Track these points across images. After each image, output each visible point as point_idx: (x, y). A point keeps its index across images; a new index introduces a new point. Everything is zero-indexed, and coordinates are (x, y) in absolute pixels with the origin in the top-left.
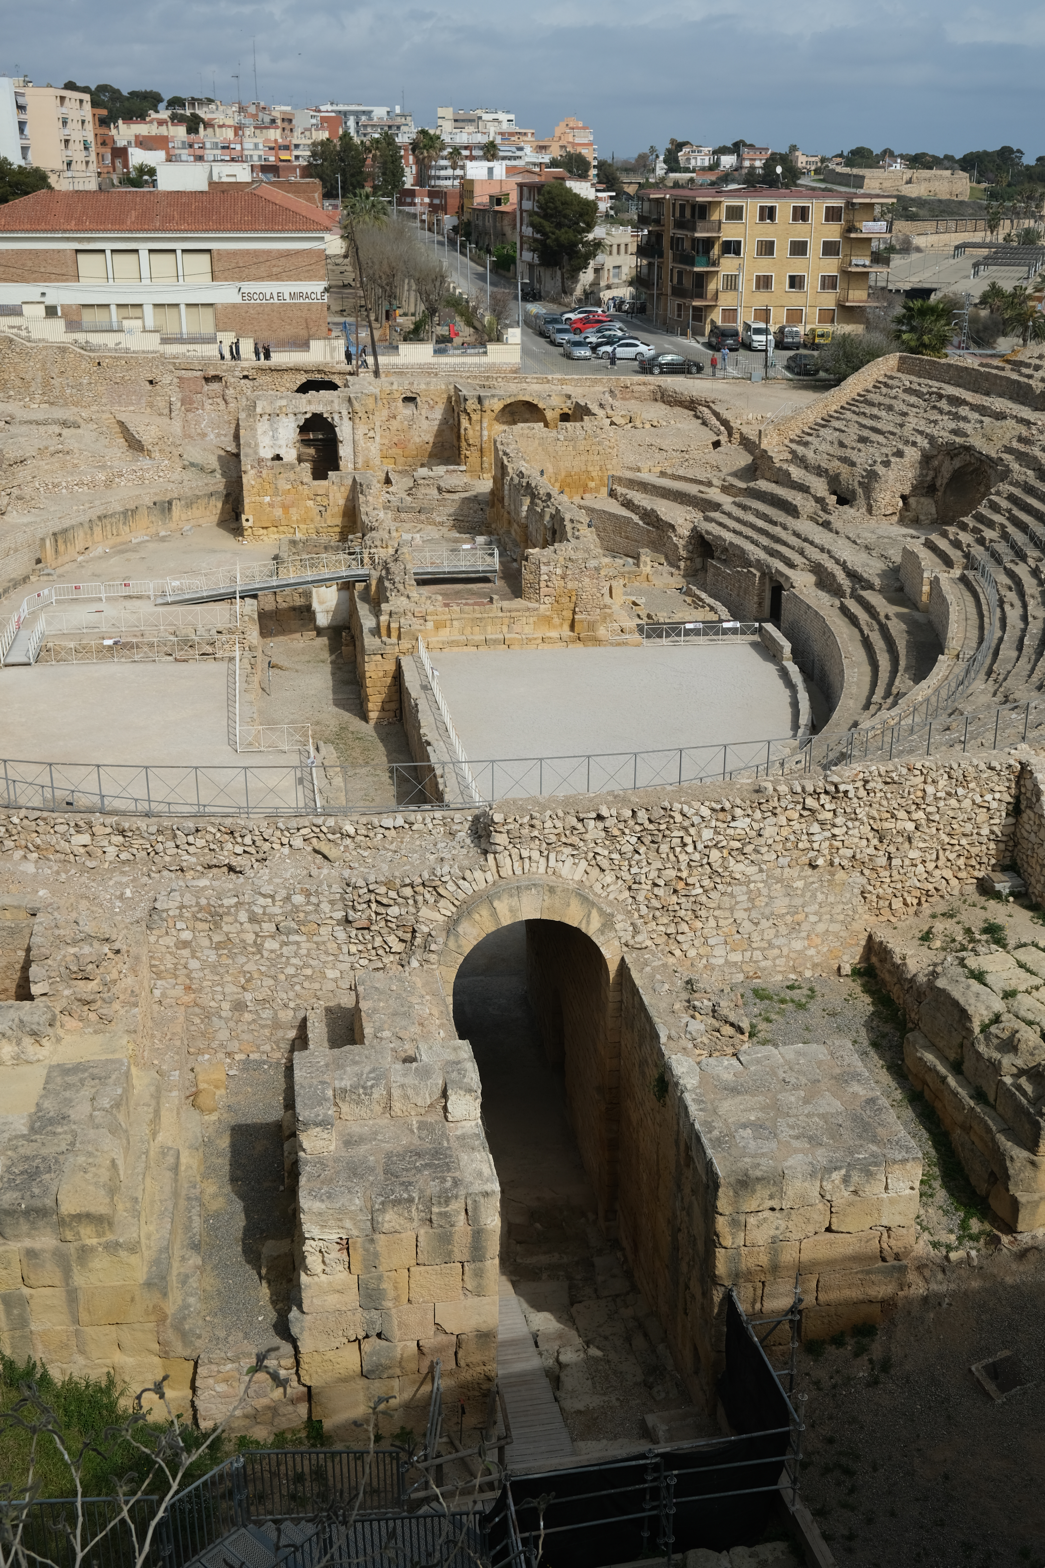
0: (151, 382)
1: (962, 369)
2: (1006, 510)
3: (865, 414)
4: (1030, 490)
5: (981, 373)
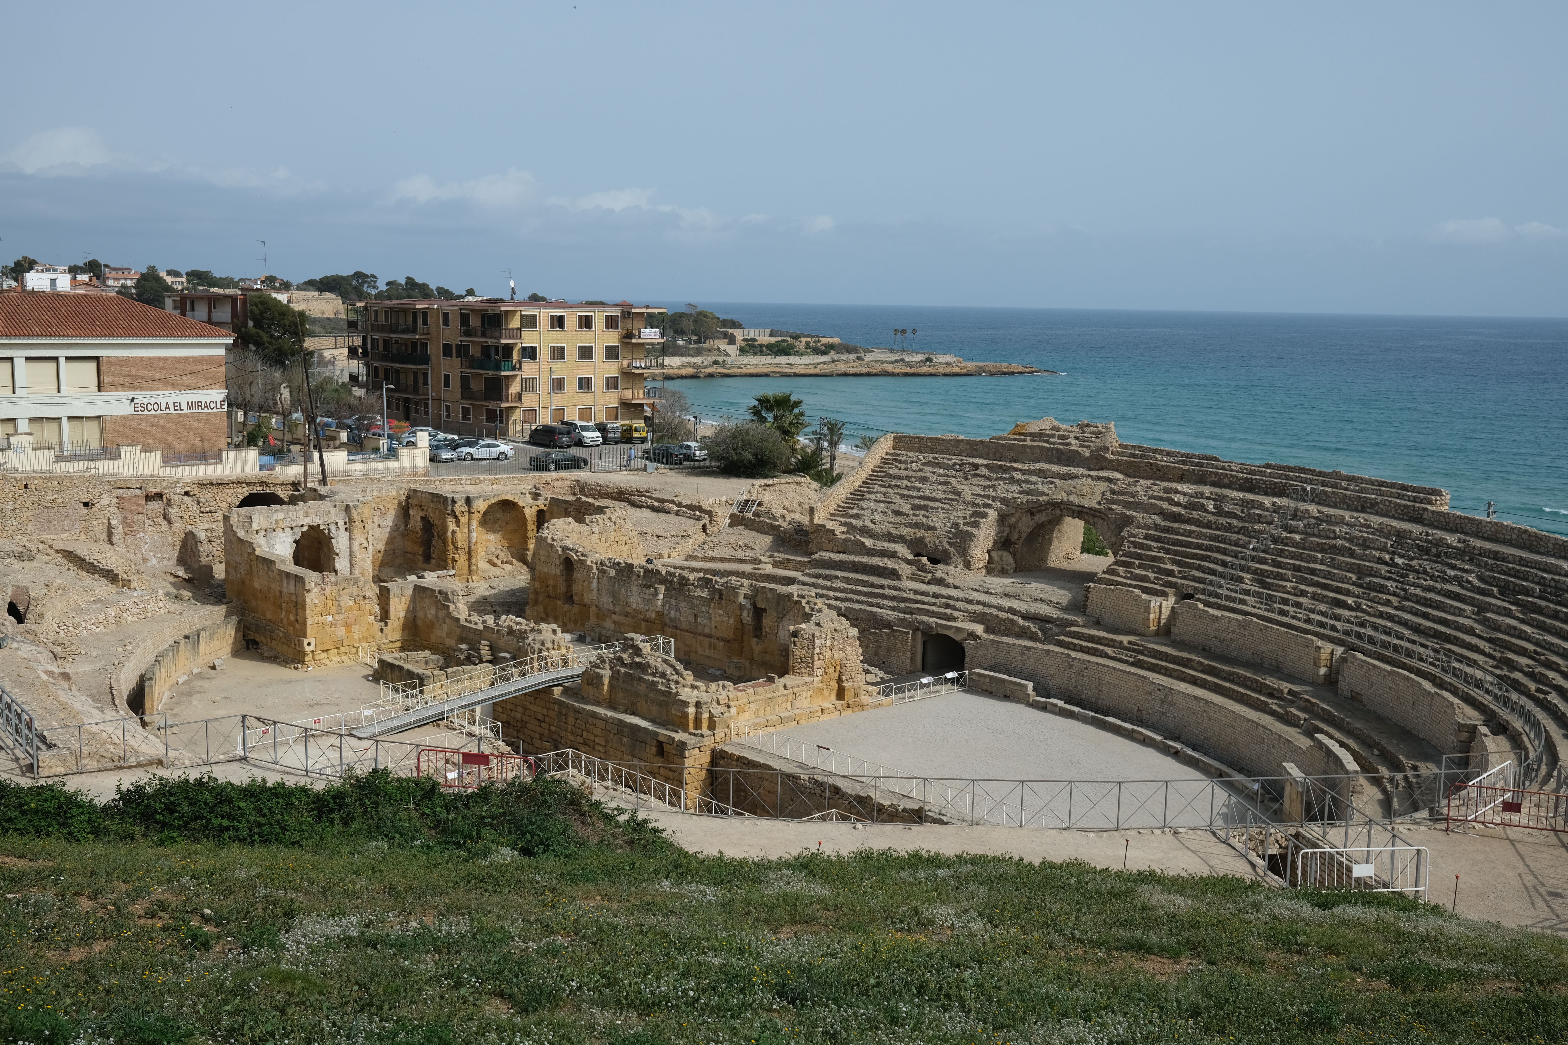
0: (86, 504)
1: (976, 443)
2: (1157, 547)
3: (898, 487)
4: (1167, 530)
5: (1003, 445)
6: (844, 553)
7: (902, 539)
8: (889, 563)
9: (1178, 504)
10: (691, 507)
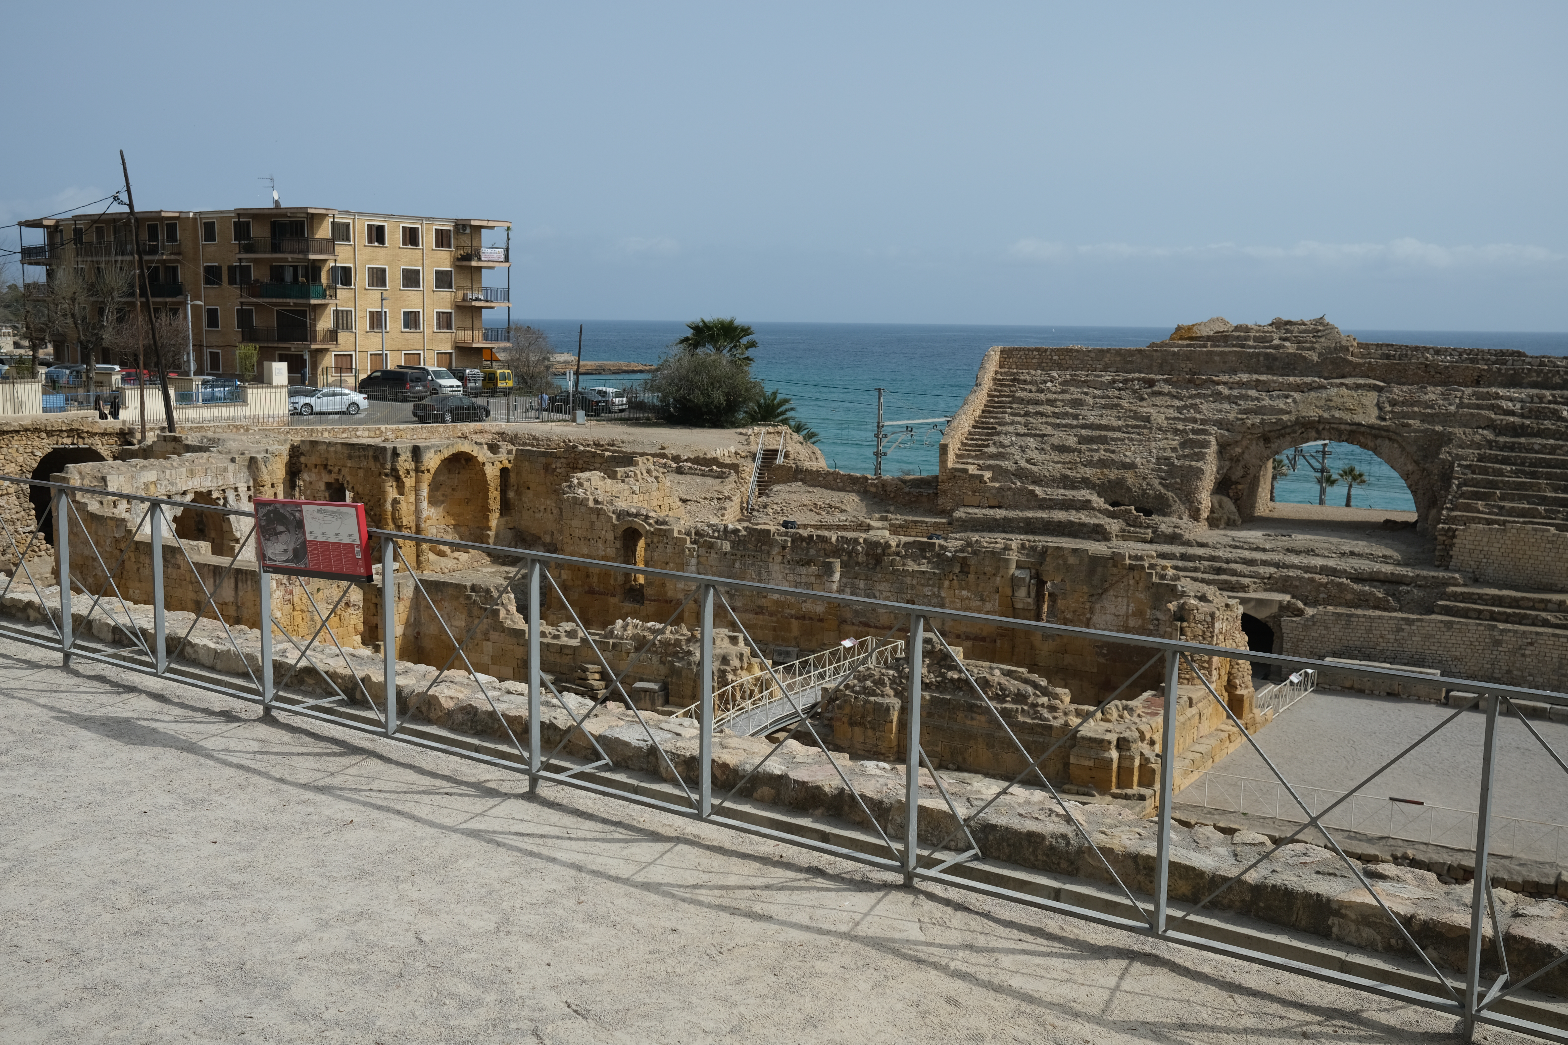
1: (1131, 353)
2: (1511, 471)
3: (1042, 414)
4: (1512, 447)
5: (1174, 353)
6: (1000, 507)
7: (1086, 483)
8: (1084, 517)
9: (1512, 413)
10: (696, 461)
